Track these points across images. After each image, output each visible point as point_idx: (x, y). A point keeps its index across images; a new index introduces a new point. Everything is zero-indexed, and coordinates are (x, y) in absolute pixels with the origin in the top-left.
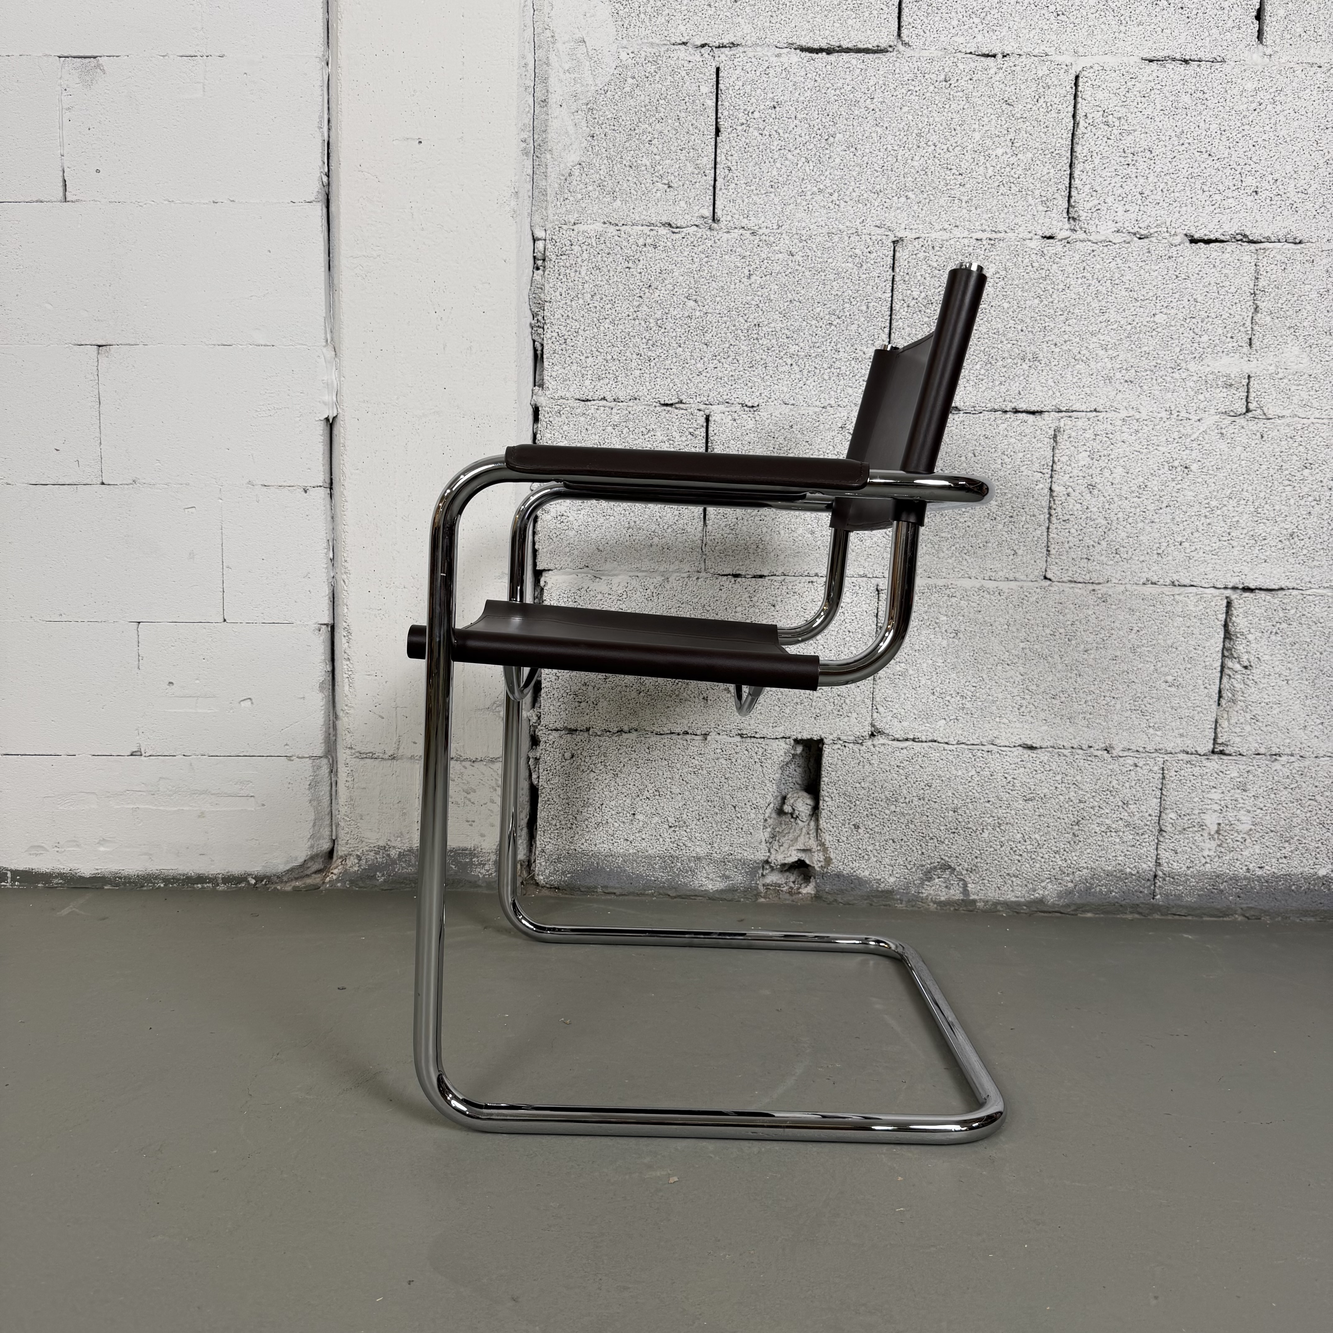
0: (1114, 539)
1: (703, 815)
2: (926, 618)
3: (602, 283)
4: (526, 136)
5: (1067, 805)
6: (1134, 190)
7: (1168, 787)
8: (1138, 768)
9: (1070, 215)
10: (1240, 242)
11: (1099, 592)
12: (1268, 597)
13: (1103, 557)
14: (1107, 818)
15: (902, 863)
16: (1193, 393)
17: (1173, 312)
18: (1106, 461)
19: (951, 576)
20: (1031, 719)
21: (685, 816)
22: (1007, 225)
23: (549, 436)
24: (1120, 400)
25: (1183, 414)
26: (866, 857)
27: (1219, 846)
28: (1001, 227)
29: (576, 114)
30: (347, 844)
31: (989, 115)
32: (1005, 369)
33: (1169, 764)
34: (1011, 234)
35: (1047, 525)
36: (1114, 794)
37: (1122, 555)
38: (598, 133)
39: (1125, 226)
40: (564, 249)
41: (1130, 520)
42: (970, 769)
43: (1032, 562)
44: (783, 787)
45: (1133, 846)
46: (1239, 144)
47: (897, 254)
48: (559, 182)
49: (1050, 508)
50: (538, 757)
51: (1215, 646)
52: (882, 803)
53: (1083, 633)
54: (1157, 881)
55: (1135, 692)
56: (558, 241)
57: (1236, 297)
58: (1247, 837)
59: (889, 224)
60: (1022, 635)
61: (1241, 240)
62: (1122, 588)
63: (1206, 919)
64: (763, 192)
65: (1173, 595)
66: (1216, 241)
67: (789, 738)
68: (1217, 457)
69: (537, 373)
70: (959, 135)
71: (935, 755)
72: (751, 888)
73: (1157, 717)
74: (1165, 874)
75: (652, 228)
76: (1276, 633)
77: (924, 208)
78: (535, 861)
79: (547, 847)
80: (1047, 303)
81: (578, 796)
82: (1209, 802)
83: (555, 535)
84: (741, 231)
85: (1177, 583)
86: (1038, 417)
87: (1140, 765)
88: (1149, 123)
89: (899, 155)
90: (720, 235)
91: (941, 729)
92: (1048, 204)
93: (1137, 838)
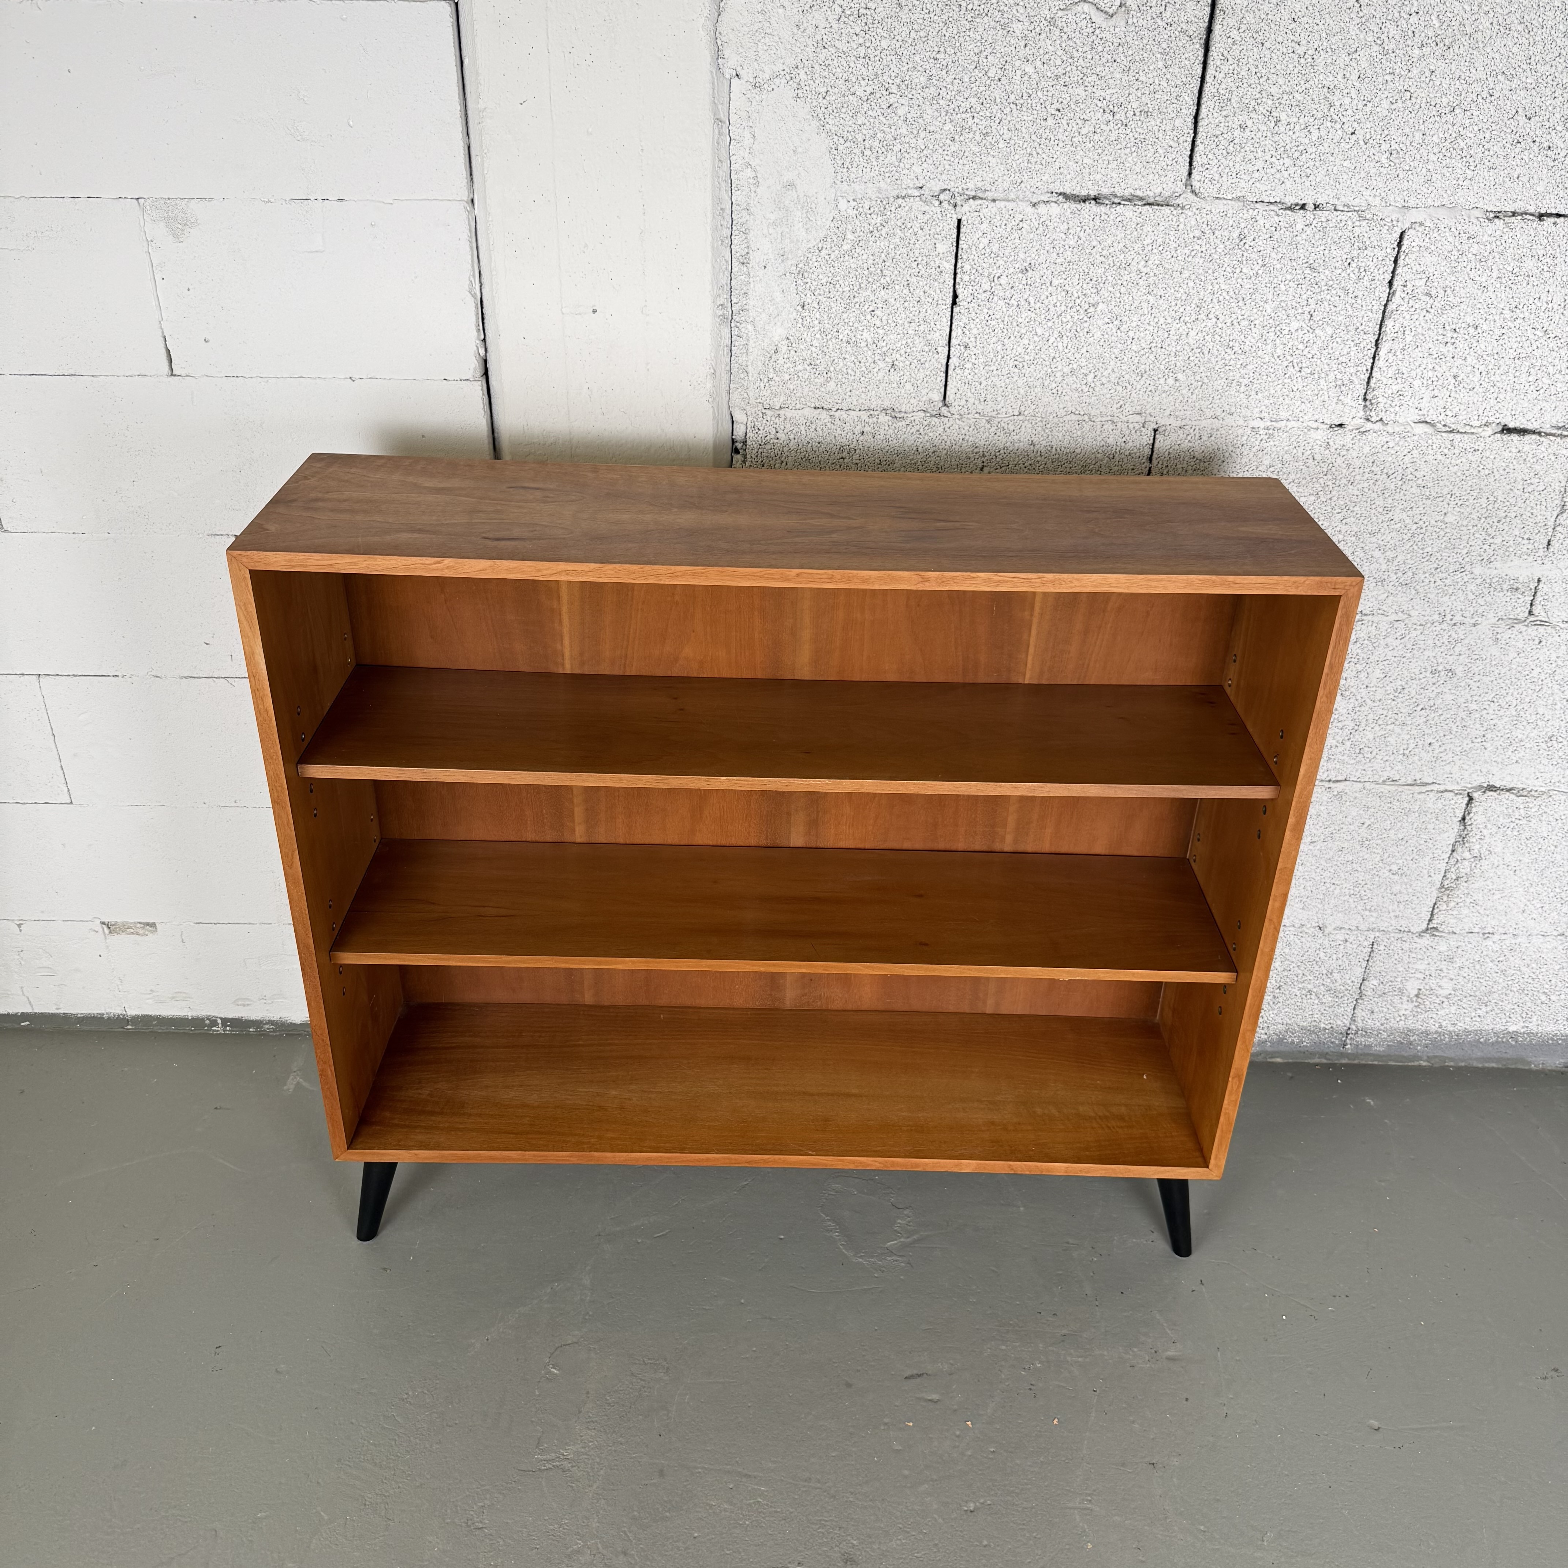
0: (1360, 740)
4: (723, 301)
6: (1448, 373)
7: (1375, 959)
8: (1348, 943)
9: (1367, 401)
11: (1335, 789)
12: (1513, 797)
13: (1346, 756)
14: (1310, 984)
16: (1472, 597)
17: (1468, 510)
18: (1365, 664)
22: (1291, 413)
24: (1390, 602)
25: (1458, 618)
27: (1416, 1007)
28: (1283, 415)
29: (783, 277)
31: (1287, 283)
33: (1380, 940)
34: (1293, 423)
36: (1320, 964)
37: (1365, 755)
38: (810, 302)
41: (1380, 722)
45: (1331, 1006)
47: (1158, 445)
48: (762, 359)
51: (1447, 839)
54: (1349, 1034)
55: (1356, 879)
56: (760, 426)
58: (1445, 1000)
62: (1360, 786)
64: (1005, 371)
65: (1412, 793)
66: (1533, 432)
70: (1248, 306)
73: (1375, 901)
74: (1358, 1029)
75: (872, 410)
76: (1513, 828)
77: (1196, 391)
82: (1414, 971)
84: (977, 417)
85: (1418, 782)
87: (1350, 940)
88: (1480, 294)
89: (1173, 329)
90: (952, 420)
92: (1343, 388)
93: (1337, 1000)
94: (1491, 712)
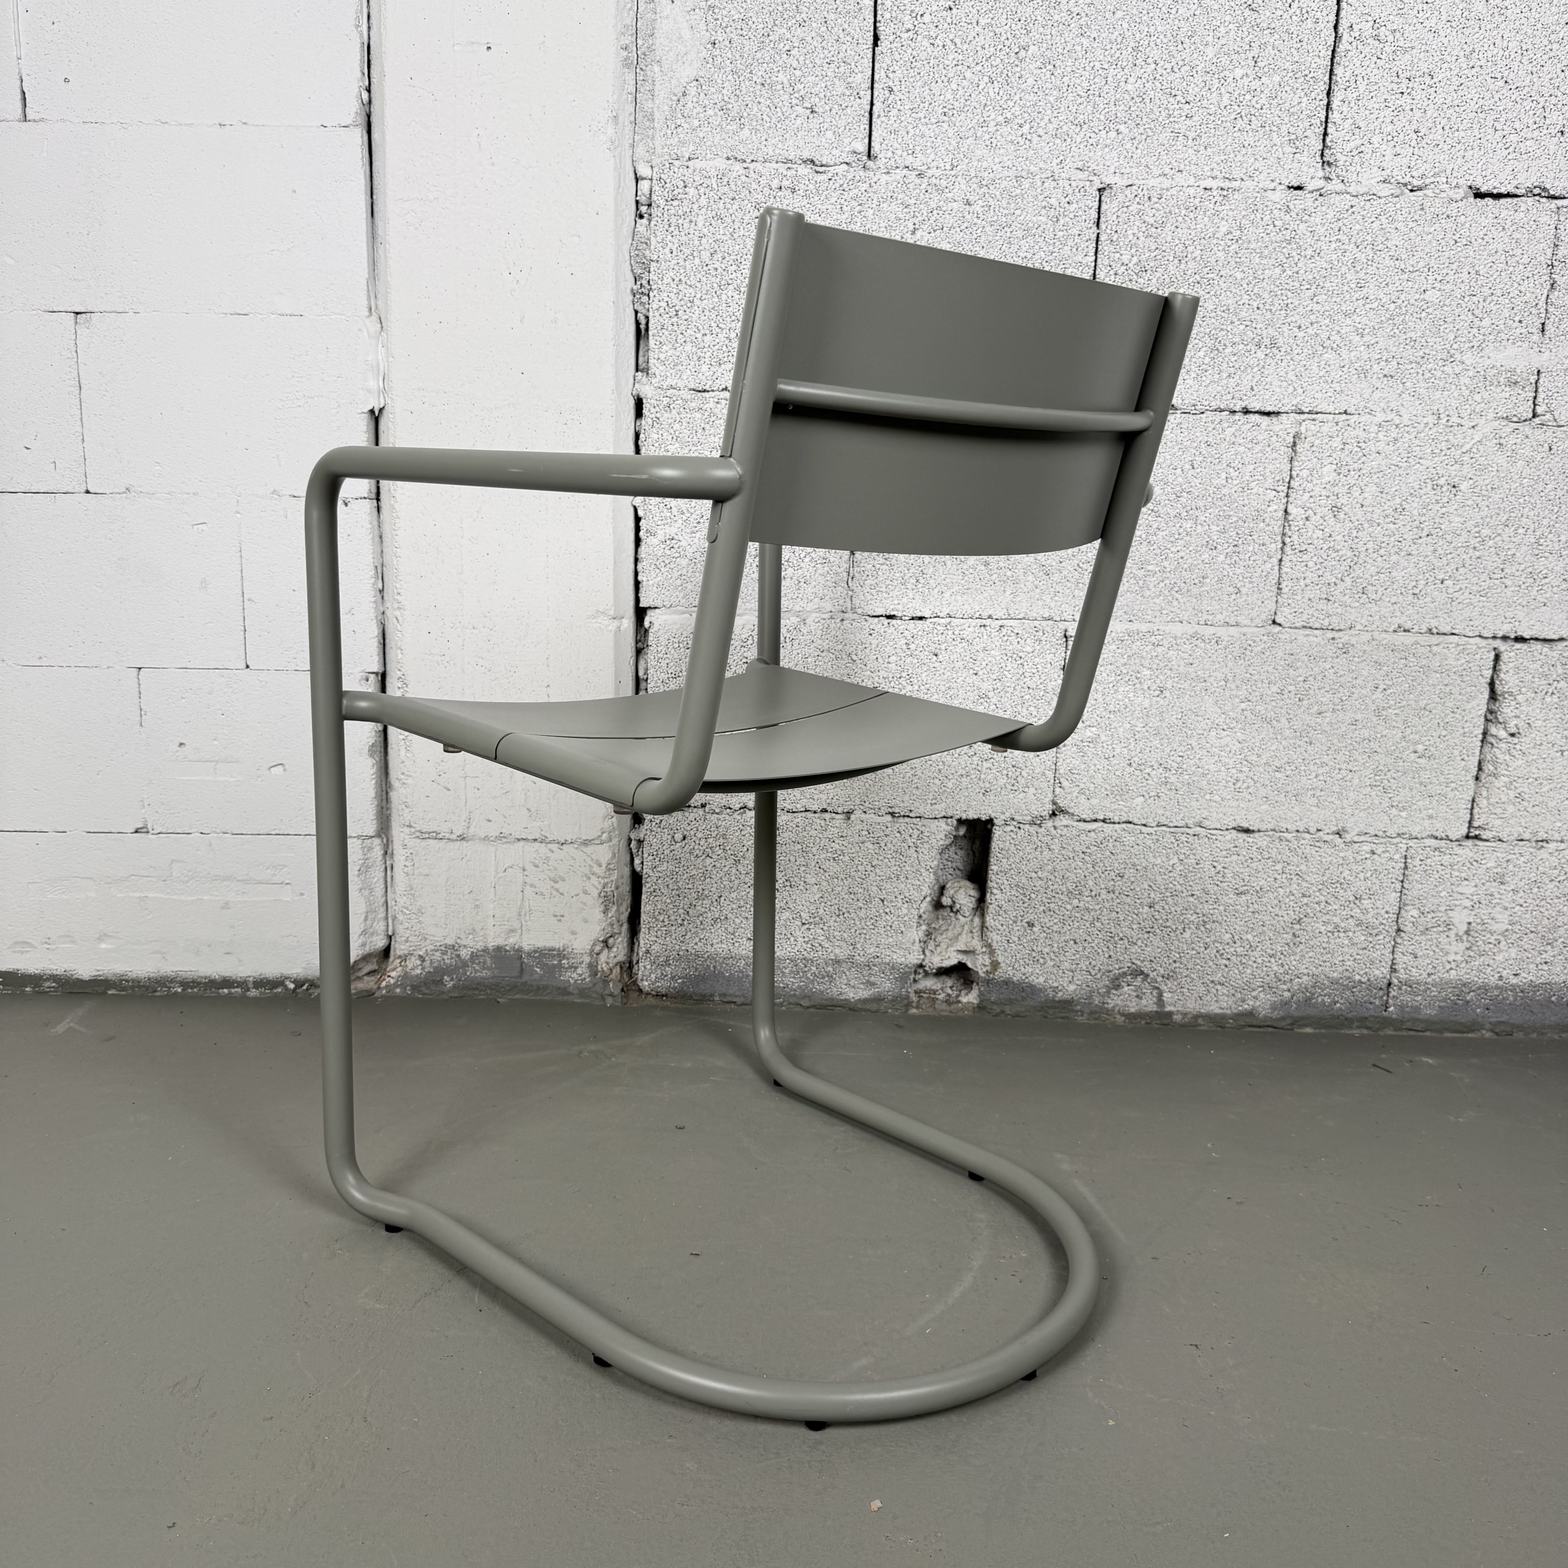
0: (1361, 575)
1: (844, 910)
2: (1125, 671)
3: (724, 238)
4: (627, 42)
5: (1287, 900)
6: (1408, 128)
7: (1411, 878)
8: (1375, 856)
9: (1325, 159)
10: (1537, 198)
11: (1339, 640)
12: (1545, 650)
13: (1347, 597)
14: (1335, 916)
15: (1084, 968)
16: (1468, 392)
17: (1449, 287)
18: (1357, 477)
19: (1157, 620)
20: (1249, 797)
21: (821, 911)
22: (1245, 171)
23: (655, 436)
24: (1376, 399)
25: (1455, 419)
26: (1041, 961)
27: (1468, 949)
28: (1237, 174)
29: (692, 12)
30: (407, 941)
31: (1226, 24)
32: (1236, 358)
33: (1413, 852)
34: (1248, 183)
35: (1280, 557)
36: (1345, 886)
37: (1370, 595)
38: (721, 39)
39: (1394, 174)
40: (675, 192)
41: (1382, 552)
42: (1172, 856)
43: (1259, 603)
44: (940, 873)
45: (1365, 948)
46: (1545, 69)
47: (1104, 207)
48: (670, 103)
49: (1284, 534)
50: (642, 839)
51: (1477, 708)
52: (1062, 897)
53: (1317, 691)
54: (1391, 990)
55: (1377, 764)
56: (668, 181)
57: (1529, 269)
58: (1502, 938)
59: (1093, 166)
60: (1242, 693)
61: (1539, 195)
62: (1368, 636)
63: (1448, 1035)
64: (935, 121)
65: (1430, 646)
66: (1508, 195)
67: (951, 817)
68: (1493, 474)
69: (641, 353)
70: (1187, 51)
71: (1129, 839)
72: (900, 996)
73: (1401, 794)
74: (1400, 982)
75: (790, 165)
76: (1553, 693)
77: (1140, 146)
78: (638, 962)
79: (653, 947)
80: (1290, 273)
81: (690, 886)
82: (1460, 896)
83: (663, 564)
84: (905, 171)
85: (1435, 631)
86: (1274, 419)
87: (1378, 852)
88: (1431, 39)
89: (1110, 75)
90: (878, 177)
91: (1138, 808)
92: (1298, 143)
93: (1370, 939)
94: (1507, 539)
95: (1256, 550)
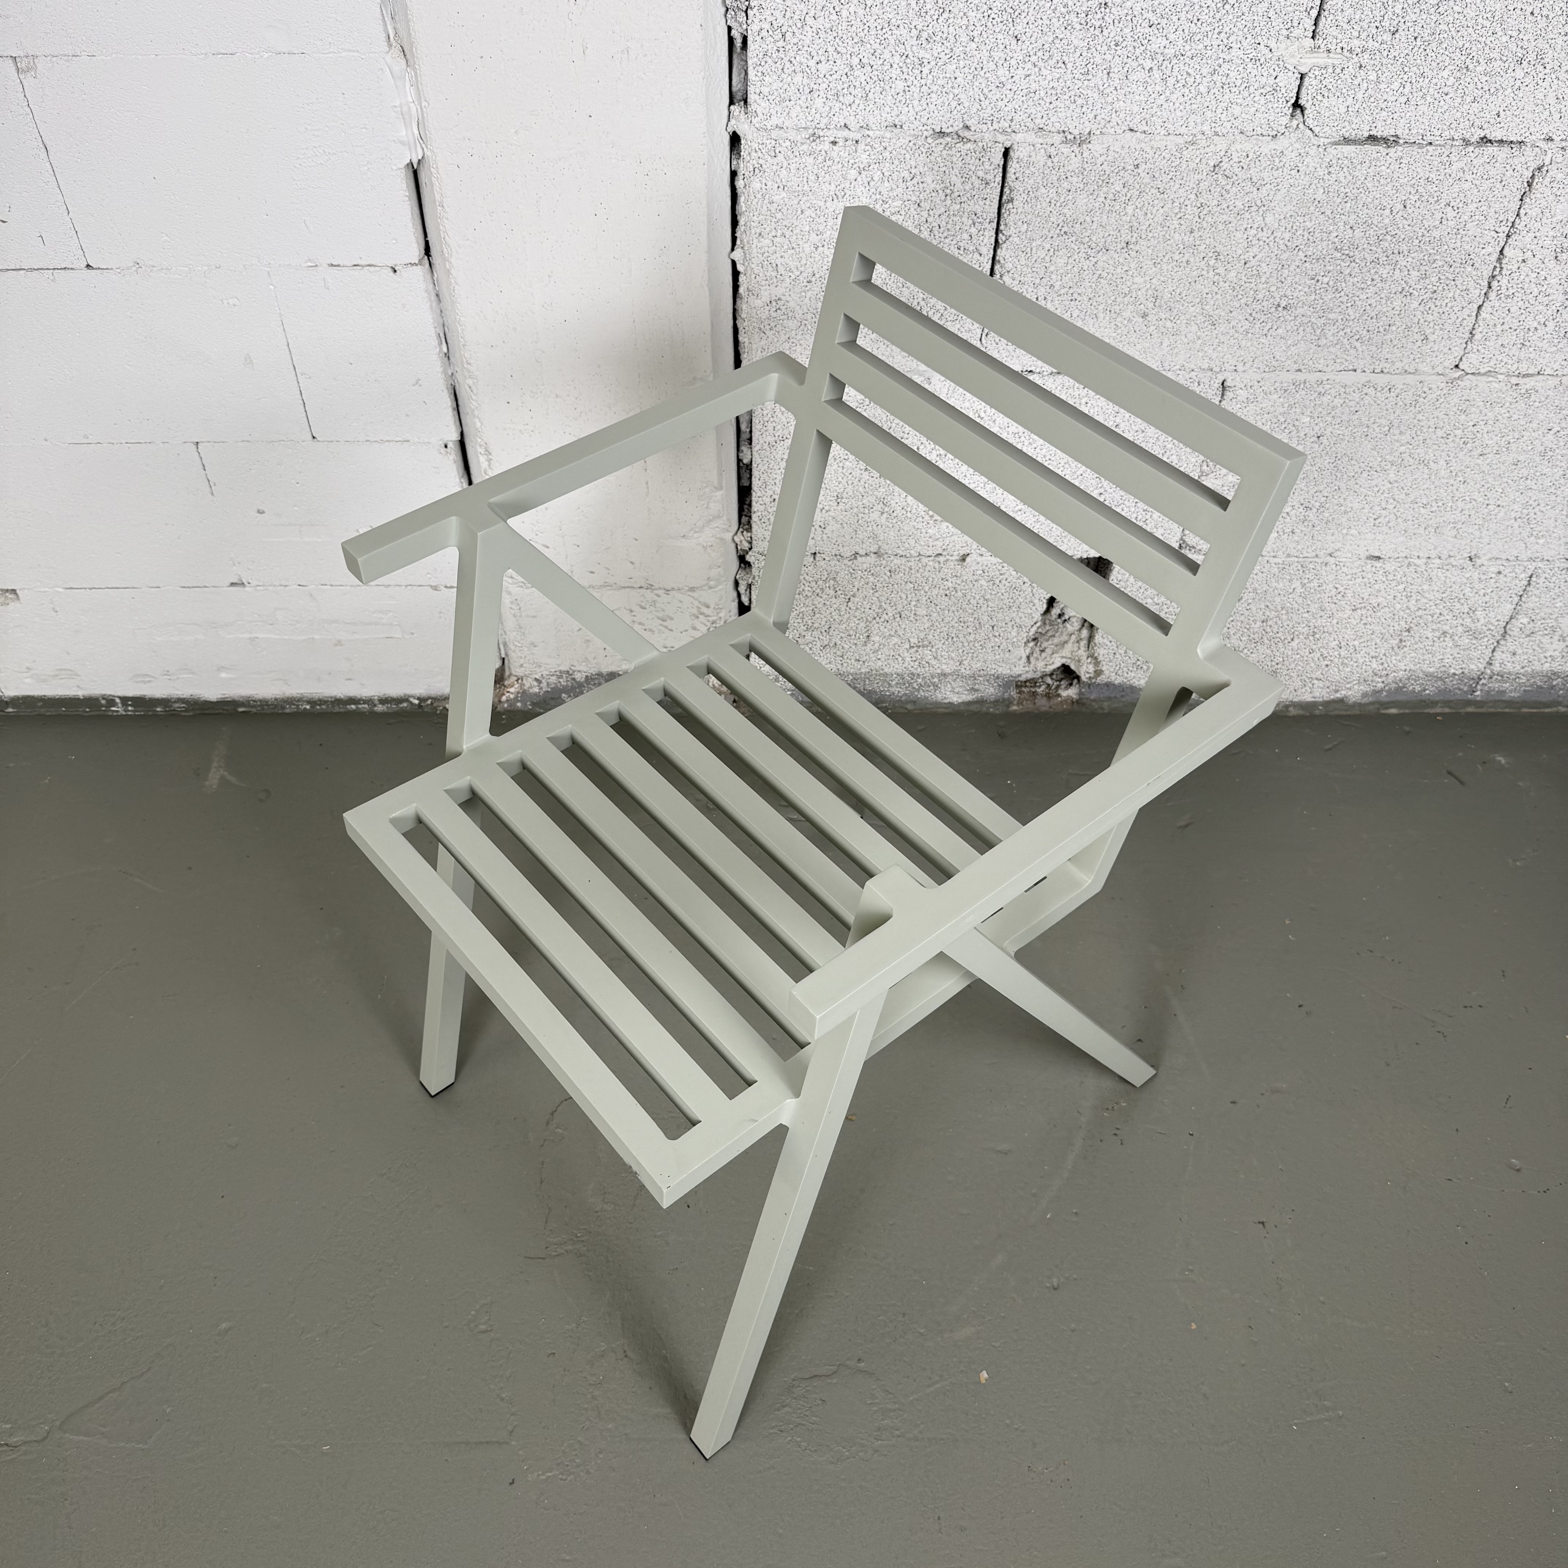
1: (954, 635)
5: (1402, 613)
7: (1531, 593)
8: (1501, 576)
11: (1523, 386)
13: (1545, 341)
14: (1446, 624)
19: (1328, 369)
20: (1387, 530)
21: (930, 637)
30: (521, 665)
33: (1540, 571)
35: (1481, 303)
42: (1295, 581)
43: (1446, 350)
45: (1467, 649)
49: (1493, 277)
50: (750, 582)
54: (1482, 679)
60: (1405, 438)
62: (1555, 381)
63: (1525, 710)
69: (734, 75)
72: (1003, 698)
73: (1545, 525)
74: (1493, 673)
86: (1516, 150)
87: (1504, 573)
93: (1474, 642)
95: (1456, 296)
